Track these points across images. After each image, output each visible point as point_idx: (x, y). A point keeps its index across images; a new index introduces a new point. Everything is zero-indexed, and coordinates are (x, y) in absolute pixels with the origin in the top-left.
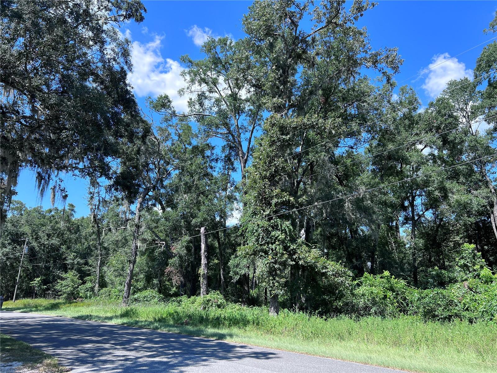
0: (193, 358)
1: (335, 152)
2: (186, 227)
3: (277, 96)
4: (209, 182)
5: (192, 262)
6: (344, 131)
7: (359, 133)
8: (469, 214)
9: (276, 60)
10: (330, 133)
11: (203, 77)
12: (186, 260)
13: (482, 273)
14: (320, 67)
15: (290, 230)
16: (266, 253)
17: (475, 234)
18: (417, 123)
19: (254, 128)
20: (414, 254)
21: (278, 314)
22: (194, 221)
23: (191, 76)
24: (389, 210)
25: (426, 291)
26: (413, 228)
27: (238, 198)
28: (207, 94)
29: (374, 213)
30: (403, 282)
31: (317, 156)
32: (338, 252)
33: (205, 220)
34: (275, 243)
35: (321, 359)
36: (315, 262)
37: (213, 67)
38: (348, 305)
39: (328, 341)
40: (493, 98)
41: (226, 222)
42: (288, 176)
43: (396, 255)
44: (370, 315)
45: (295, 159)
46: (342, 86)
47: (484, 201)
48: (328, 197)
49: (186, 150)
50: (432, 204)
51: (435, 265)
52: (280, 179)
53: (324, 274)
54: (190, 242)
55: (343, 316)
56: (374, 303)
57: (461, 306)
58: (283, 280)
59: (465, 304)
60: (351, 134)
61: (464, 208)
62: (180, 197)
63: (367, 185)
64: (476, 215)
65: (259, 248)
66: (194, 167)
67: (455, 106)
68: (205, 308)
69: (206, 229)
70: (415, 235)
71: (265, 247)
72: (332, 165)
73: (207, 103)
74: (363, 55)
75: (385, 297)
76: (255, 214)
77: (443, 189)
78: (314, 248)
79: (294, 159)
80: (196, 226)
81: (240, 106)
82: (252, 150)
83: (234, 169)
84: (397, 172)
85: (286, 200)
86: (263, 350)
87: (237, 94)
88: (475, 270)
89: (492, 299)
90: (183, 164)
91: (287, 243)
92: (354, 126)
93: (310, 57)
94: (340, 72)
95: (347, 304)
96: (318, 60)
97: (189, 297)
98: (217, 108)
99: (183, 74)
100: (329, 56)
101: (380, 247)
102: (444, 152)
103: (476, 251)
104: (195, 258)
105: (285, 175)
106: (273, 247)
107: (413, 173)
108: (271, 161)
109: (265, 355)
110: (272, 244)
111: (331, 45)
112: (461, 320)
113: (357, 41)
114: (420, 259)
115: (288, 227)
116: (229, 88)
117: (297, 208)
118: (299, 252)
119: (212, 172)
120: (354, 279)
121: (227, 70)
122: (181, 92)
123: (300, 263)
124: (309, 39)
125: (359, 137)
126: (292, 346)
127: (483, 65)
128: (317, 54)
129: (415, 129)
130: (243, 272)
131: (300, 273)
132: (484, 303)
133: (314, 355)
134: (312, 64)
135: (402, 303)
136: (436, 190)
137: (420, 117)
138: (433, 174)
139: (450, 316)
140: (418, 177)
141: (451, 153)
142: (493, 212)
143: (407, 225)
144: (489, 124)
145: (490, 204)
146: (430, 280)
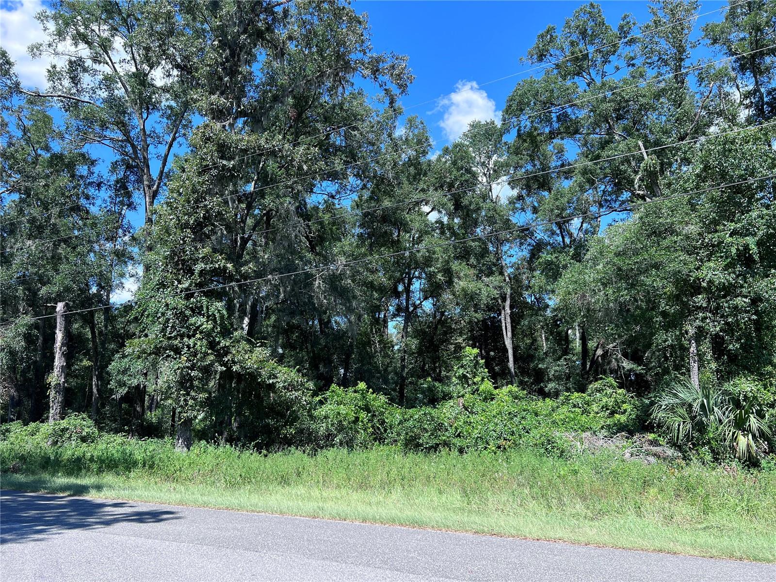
0: (15, 529)
1: (307, 201)
2: (28, 300)
3: (218, 93)
4: (81, 223)
5: (35, 362)
6: (321, 169)
7: (345, 176)
8: (477, 308)
9: (221, 31)
10: (300, 168)
11: (82, 31)
12: (23, 358)
13: (482, 388)
14: (294, 60)
15: (222, 317)
16: (177, 351)
17: (481, 335)
18: (425, 174)
19: (174, 139)
20: (403, 360)
21: (189, 450)
22: (43, 291)
23: (57, 24)
24: (376, 295)
25: (411, 411)
26: (406, 322)
27: (136, 257)
28: (89, 63)
29: (355, 297)
30: (383, 398)
31: (277, 201)
32: (298, 353)
33: (68, 289)
34: (194, 336)
35: (248, 515)
36: (258, 368)
37: (103, 17)
38: (302, 433)
39: (264, 486)
40: (521, 154)
41: (111, 296)
42: (226, 229)
43: (379, 360)
44: (333, 446)
45: (242, 203)
46: (325, 98)
47: (496, 292)
48: (290, 267)
49: (37, 160)
50: (433, 291)
51: (429, 375)
52: (213, 232)
53: (272, 387)
54: (36, 326)
55: (293, 448)
56: (341, 429)
57: (452, 431)
58: (203, 396)
59: (456, 429)
60: (333, 176)
61: (470, 299)
62: (18, 245)
63: (349, 256)
64: (484, 311)
65: (165, 343)
66: (51, 192)
67: (475, 158)
68: (55, 443)
69: (67, 305)
70: (407, 332)
71: (176, 342)
72: (301, 220)
73: (86, 80)
74: (360, 55)
75: (357, 419)
76: (162, 285)
77: (448, 272)
78: (260, 346)
79: (240, 201)
80: (49, 300)
81: (150, 98)
82: (168, 176)
83: (131, 206)
84: (393, 242)
85: (220, 268)
86: (155, 508)
87: (146, 75)
88: (474, 383)
89: (489, 422)
90: (28, 184)
91: (216, 336)
92: (338, 165)
93: (278, 39)
94: (323, 74)
95: (301, 431)
96: (291, 47)
97: (26, 424)
98: (107, 93)
99: (42, 18)
100: (308, 45)
101: (358, 348)
102: (456, 220)
103: (479, 358)
104: (44, 356)
105: (222, 225)
106: (191, 342)
107: (413, 245)
108: (198, 200)
109: (155, 516)
110: (189, 337)
111: (314, 29)
112: (450, 450)
113: (353, 32)
114: (411, 366)
115: (219, 310)
116: (133, 62)
117: (238, 281)
118: (234, 352)
119: (87, 206)
120: (315, 394)
121: (130, 28)
122: (35, 50)
123: (234, 368)
124: (279, 10)
125: (345, 182)
126: (205, 498)
127: (514, 107)
128: (290, 38)
129: (421, 182)
130: (135, 382)
131: (233, 385)
132: (480, 427)
133: (239, 510)
134: (280, 53)
135: (378, 428)
136: (439, 272)
137: (429, 165)
138: (437, 249)
139: (437, 445)
140: (418, 251)
141: (464, 223)
142: (504, 308)
143: (398, 319)
144: (513, 189)
145: (502, 297)
146: (420, 396)
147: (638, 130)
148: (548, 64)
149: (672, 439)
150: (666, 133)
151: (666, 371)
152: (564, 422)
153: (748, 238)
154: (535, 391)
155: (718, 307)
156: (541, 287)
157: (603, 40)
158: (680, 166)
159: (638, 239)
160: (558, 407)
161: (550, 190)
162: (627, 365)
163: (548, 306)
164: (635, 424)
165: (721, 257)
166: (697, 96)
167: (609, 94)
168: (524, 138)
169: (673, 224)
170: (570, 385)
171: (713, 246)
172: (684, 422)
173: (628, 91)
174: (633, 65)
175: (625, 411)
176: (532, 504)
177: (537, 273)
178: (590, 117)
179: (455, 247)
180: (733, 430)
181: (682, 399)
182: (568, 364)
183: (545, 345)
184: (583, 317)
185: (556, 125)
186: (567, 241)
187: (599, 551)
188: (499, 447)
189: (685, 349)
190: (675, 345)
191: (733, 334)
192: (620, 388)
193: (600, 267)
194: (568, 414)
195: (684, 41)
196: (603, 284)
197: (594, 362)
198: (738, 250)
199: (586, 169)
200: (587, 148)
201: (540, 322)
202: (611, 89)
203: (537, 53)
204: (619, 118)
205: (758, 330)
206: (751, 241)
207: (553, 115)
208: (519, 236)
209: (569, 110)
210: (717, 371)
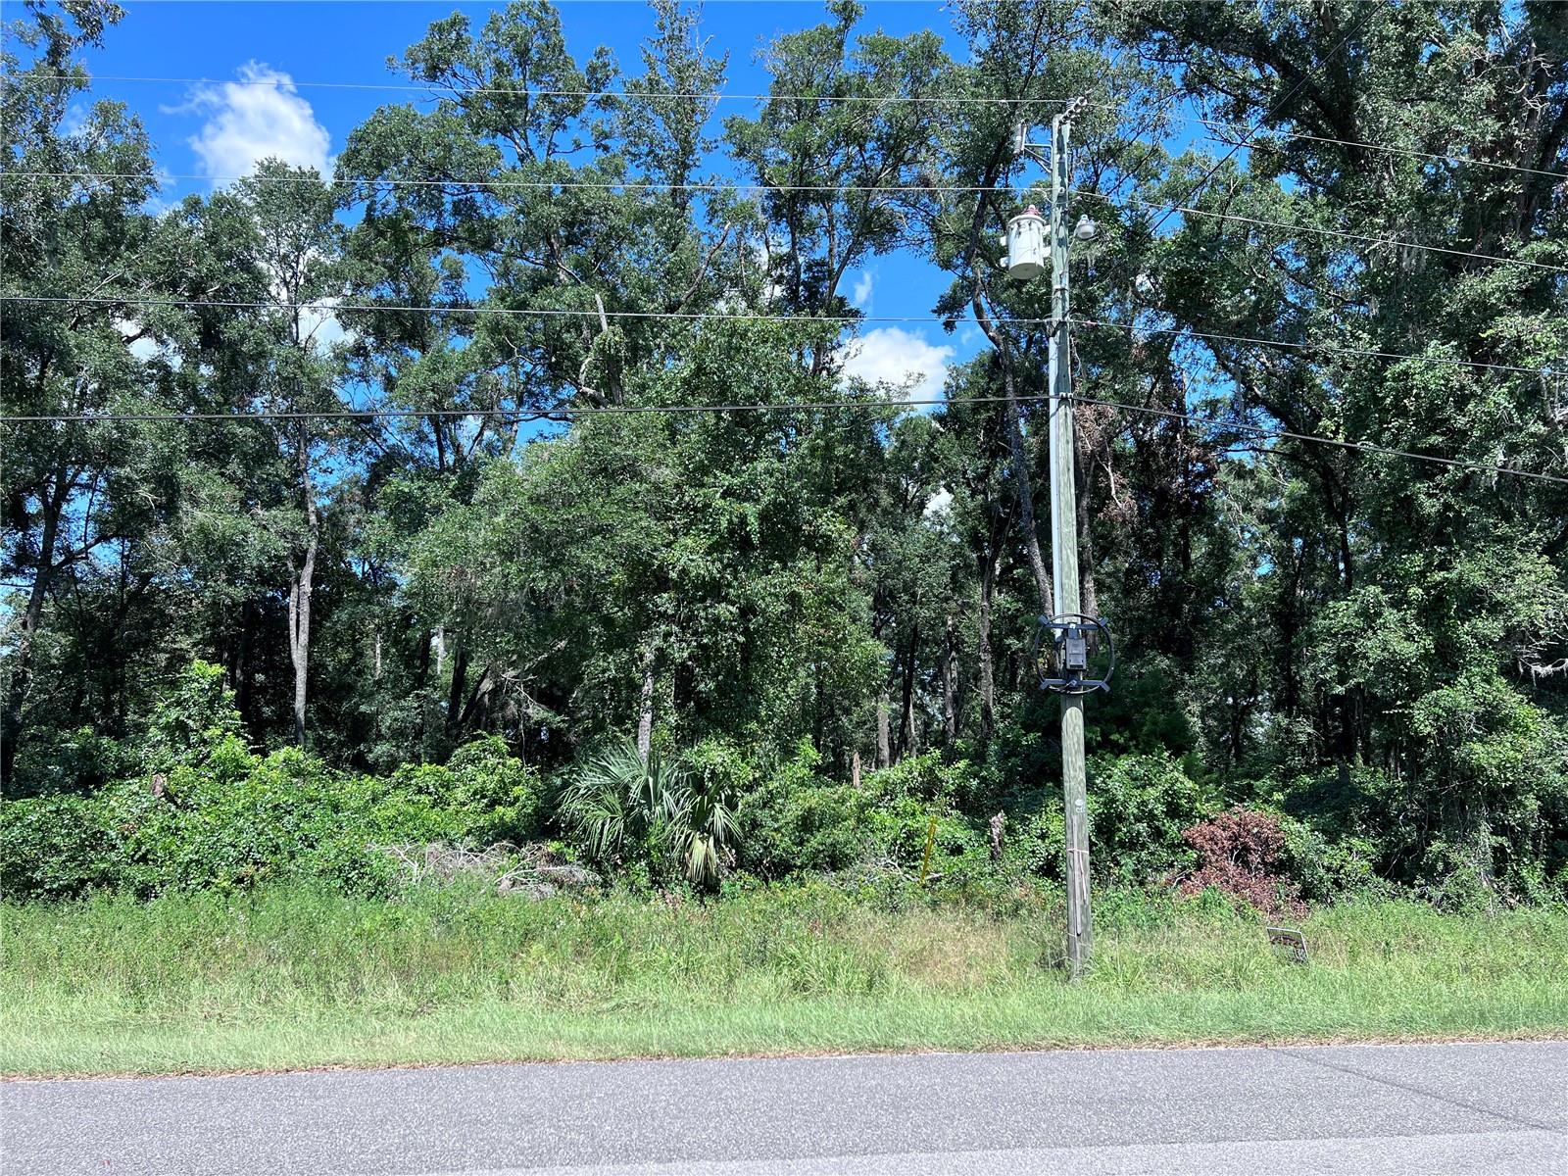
8: (233, 574)
13: (220, 751)
17: (238, 635)
18: (132, 247)
25: (18, 804)
26: (39, 591)
40: (371, 260)
47: (282, 543)
50: (124, 523)
51: (89, 720)
57: (126, 848)
59: (139, 843)
61: (218, 551)
64: (251, 582)
67: (265, 240)
70: (39, 615)
77: (168, 485)
88: (204, 742)
89: (224, 827)
102: (205, 370)
103: (224, 687)
107: (81, 407)
112: (114, 893)
114: (40, 698)
127: (365, 156)
129: (120, 263)
132: (198, 838)
136: (145, 480)
137: (145, 228)
138: (143, 426)
139: (82, 882)
140: (92, 424)
141: (223, 380)
142: (298, 581)
143: (16, 580)
144: (345, 329)
145: (296, 556)
146: (54, 768)
147: (602, 273)
148: (447, 91)
149: (589, 849)
150: (648, 291)
151: (599, 727)
152: (393, 822)
153: (746, 504)
154: (347, 759)
155: (691, 618)
156: (381, 545)
157: (557, 81)
158: (664, 359)
159: (575, 478)
160: (386, 793)
161: (423, 348)
162: (536, 712)
163: (394, 585)
164: (531, 824)
165: (706, 531)
166: (705, 240)
167: (557, 189)
168: (381, 227)
169: (636, 460)
170: (420, 749)
171: (696, 510)
172: (612, 819)
173: (591, 194)
174: (606, 149)
175: (517, 799)
176: (292, 996)
177: (379, 516)
178: (518, 223)
179: (193, 431)
180: (687, 831)
181: (615, 778)
182: (420, 706)
183: (377, 663)
184: (456, 613)
185: (450, 221)
186: (450, 458)
187: (412, 1077)
188: (240, 881)
189: (635, 687)
190: (621, 679)
191: (709, 665)
192: (512, 755)
193: (499, 519)
194: (404, 808)
195: (693, 134)
196: (501, 552)
197: (474, 704)
198: (730, 522)
199: (497, 324)
200: (508, 282)
201: (374, 616)
202: (560, 179)
203: (425, 60)
204: (571, 240)
205: (745, 660)
206: (750, 510)
207: (447, 198)
208: (349, 430)
209: (479, 198)
210: (678, 727)
